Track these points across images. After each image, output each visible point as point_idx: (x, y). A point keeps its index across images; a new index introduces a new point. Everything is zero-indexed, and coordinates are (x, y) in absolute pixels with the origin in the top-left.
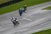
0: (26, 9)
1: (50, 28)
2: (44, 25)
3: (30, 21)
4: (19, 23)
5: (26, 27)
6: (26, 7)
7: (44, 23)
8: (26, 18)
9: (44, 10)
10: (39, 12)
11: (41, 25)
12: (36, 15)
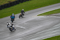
0: (24, 14)
1: (48, 37)
2: (40, 34)
3: (25, 29)
4: (15, 30)
5: (20, 36)
6: (24, 12)
7: (41, 31)
8: (20, 25)
9: (41, 16)
10: (35, 18)
11: (37, 34)
12: (31, 22)
